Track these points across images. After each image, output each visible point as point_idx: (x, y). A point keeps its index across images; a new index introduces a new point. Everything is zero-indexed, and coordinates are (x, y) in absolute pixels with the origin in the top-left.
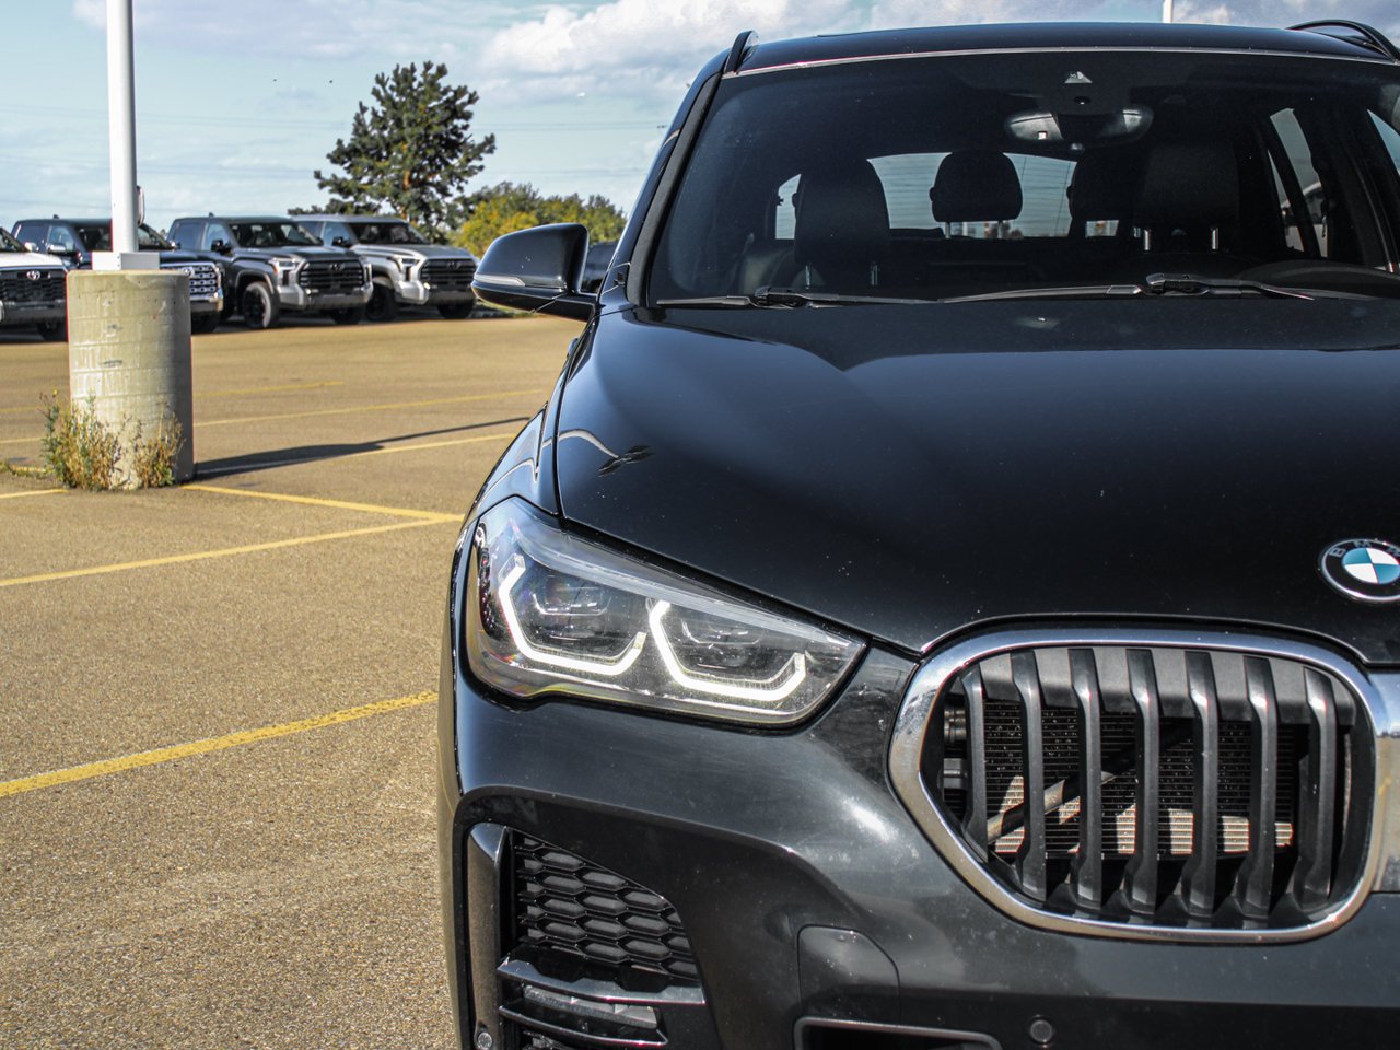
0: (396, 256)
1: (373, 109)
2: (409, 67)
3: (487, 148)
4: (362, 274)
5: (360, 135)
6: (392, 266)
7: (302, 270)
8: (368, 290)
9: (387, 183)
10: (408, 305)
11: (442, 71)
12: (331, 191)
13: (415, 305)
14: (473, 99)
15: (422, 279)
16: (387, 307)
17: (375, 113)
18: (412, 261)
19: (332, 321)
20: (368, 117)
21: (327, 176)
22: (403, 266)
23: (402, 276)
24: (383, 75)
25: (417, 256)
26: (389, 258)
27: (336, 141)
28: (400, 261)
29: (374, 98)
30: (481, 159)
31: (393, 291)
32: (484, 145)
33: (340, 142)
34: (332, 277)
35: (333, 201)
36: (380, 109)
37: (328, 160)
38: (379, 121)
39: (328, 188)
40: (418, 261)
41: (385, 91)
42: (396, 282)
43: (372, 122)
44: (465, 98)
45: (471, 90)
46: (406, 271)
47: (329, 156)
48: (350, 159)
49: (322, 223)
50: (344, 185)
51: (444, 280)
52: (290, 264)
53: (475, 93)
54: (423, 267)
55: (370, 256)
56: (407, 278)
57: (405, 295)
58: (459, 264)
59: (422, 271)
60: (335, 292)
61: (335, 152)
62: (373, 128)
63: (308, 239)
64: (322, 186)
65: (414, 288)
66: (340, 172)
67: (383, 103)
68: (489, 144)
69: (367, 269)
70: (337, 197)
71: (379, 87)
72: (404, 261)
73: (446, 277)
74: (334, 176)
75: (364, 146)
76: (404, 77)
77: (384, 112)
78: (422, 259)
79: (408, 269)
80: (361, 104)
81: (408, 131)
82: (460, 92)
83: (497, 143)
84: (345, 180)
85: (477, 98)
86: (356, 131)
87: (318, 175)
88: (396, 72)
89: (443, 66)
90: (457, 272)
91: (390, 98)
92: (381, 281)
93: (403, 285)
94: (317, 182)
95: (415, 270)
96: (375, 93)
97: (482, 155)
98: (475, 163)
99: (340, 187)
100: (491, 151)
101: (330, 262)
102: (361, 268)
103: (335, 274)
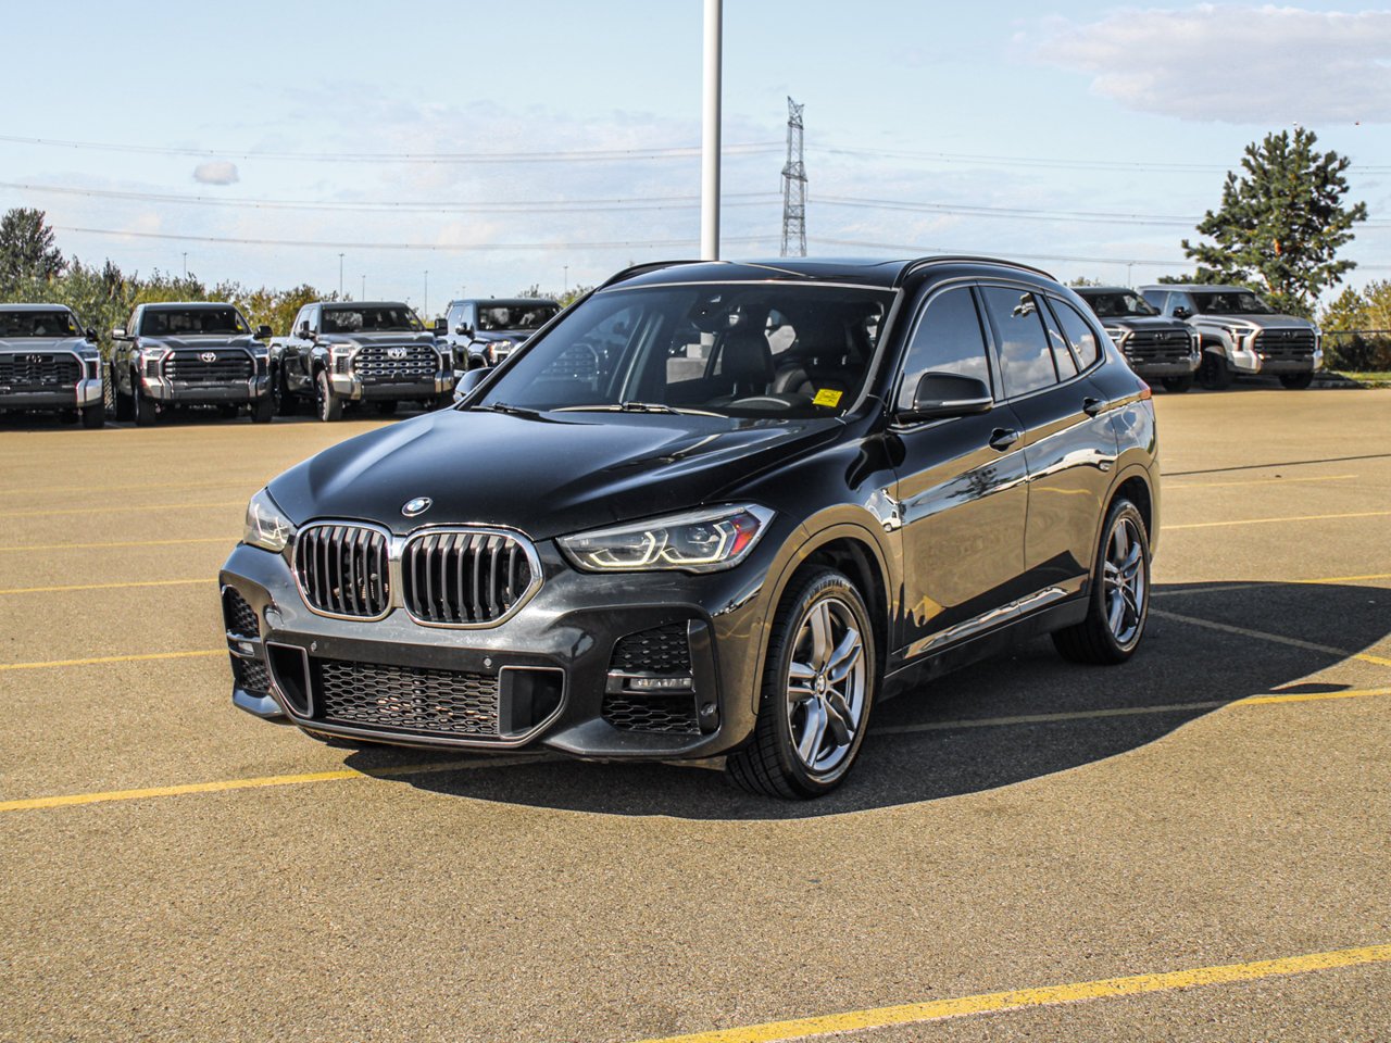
0: (1231, 326)
1: (1243, 179)
2: (1281, 135)
3: (1358, 216)
4: (1190, 344)
5: (1229, 205)
6: (1225, 336)
7: (1127, 339)
8: (1195, 360)
9: (1254, 252)
10: (1244, 374)
11: (1311, 139)
12: (1199, 260)
13: (1251, 375)
14: (1343, 166)
15: (1255, 348)
16: (1216, 375)
17: (1245, 183)
18: (1246, 331)
19: (1163, 389)
20: (1238, 185)
21: (1194, 244)
22: (1236, 336)
23: (1235, 346)
24: (1254, 144)
25: (1251, 326)
26: (1224, 328)
27: (1205, 213)
28: (1234, 331)
29: (1245, 169)
30: (1350, 227)
31: (1226, 359)
32: (1354, 213)
33: (1209, 214)
34: (1157, 347)
35: (1200, 269)
36: (1250, 178)
37: (1198, 232)
38: (1249, 190)
39: (1196, 257)
40: (1252, 331)
41: (1256, 159)
42: (1228, 351)
43: (1242, 190)
44: (1336, 165)
45: (1340, 157)
46: (1240, 340)
47: (1199, 228)
48: (1219, 229)
49: (1167, 292)
50: (1211, 253)
51: (1280, 350)
52: (1117, 334)
53: (1346, 159)
54: (1257, 337)
55: (1200, 326)
56: (1241, 348)
57: (1237, 364)
58: (1296, 334)
59: (1255, 342)
60: (1160, 361)
61: (1204, 224)
62: (1244, 198)
63: (1145, 309)
64: (1189, 255)
65: (1246, 357)
66: (1211, 242)
67: (1254, 173)
68: (1360, 212)
69: (1196, 338)
70: (1207, 266)
71: (1250, 158)
72: (1238, 331)
73: (1282, 347)
74: (1202, 245)
75: (1233, 216)
76: (1276, 145)
77: (1254, 181)
78: (1257, 329)
79: (1241, 339)
80: (1230, 173)
81: (1275, 201)
82: (1331, 157)
83: (1368, 209)
84: (1213, 249)
85: (1349, 163)
86: (1226, 202)
87: (1185, 245)
88: (1268, 141)
89: (1312, 134)
90: (1294, 342)
91: (1261, 167)
92: (1213, 349)
93: (1236, 355)
94: (1186, 250)
95: (1249, 339)
96: (1246, 163)
97: (1353, 224)
98: (1346, 232)
99: (1206, 255)
100: (1363, 218)
101: (1155, 332)
102: (1189, 338)
103: (1161, 344)
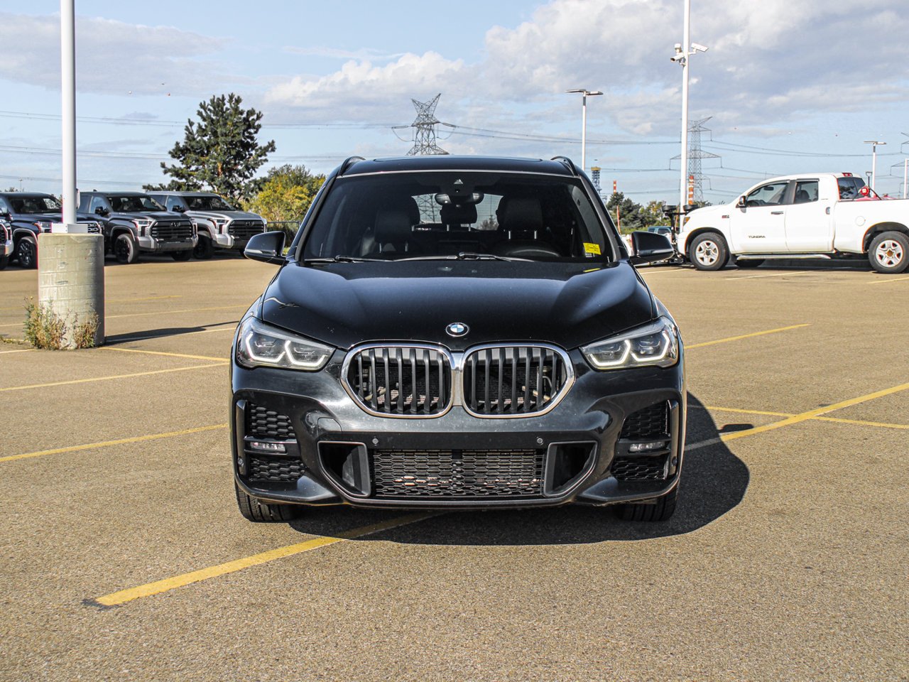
0: (213, 218)
1: (199, 124)
2: (221, 98)
3: (270, 149)
4: (192, 229)
5: (190, 140)
6: (210, 224)
7: (153, 226)
8: (195, 240)
9: (207, 171)
10: (221, 249)
11: (238, 101)
12: (172, 176)
13: (225, 249)
14: (258, 118)
15: (229, 232)
16: (207, 250)
17: (200, 127)
18: (223, 221)
19: (172, 259)
20: (195, 129)
21: (169, 166)
22: (217, 224)
23: (217, 231)
24: (205, 102)
25: (227, 218)
26: (209, 219)
27: (175, 143)
28: (216, 221)
29: (199, 117)
30: (266, 155)
31: (212, 239)
32: (268, 147)
33: (177, 144)
34: (172, 231)
35: (173, 181)
36: (203, 124)
37: (170, 155)
38: (202, 131)
39: (170, 174)
40: (228, 221)
41: (206, 112)
42: (212, 234)
43: (198, 131)
44: (255, 117)
45: (257, 112)
46: (219, 228)
47: (170, 153)
48: (184, 155)
49: (166, 196)
50: (180, 172)
51: (244, 233)
52: (146, 223)
53: (260, 113)
54: (230, 225)
55: (197, 218)
56: (220, 232)
57: (218, 242)
58: (253, 223)
59: (229, 228)
60: (175, 240)
61: (174, 150)
62: (198, 136)
63: (157, 206)
64: (165, 172)
65: (224, 238)
66: (178, 164)
67: (204, 120)
68: (271, 147)
69: (195, 226)
70: (176, 179)
71: (202, 110)
72: (218, 221)
73: (245, 232)
74: (173, 166)
75: (192, 147)
76: (218, 104)
77: (206, 126)
78: (230, 220)
79: (221, 226)
80: (189, 120)
81: (221, 139)
82: (251, 113)
83: (276, 145)
84: (180, 168)
85: (262, 115)
86: (188, 138)
87: (163, 165)
88: (212, 101)
89: (239, 97)
90: (252, 228)
91: (209, 117)
92: (203, 233)
93: (217, 236)
94: (163, 169)
95: (225, 227)
96: (200, 114)
97: (267, 153)
98: (263, 158)
99: (177, 173)
100: (273, 150)
101: (171, 222)
102: (191, 226)
103: (174, 229)
